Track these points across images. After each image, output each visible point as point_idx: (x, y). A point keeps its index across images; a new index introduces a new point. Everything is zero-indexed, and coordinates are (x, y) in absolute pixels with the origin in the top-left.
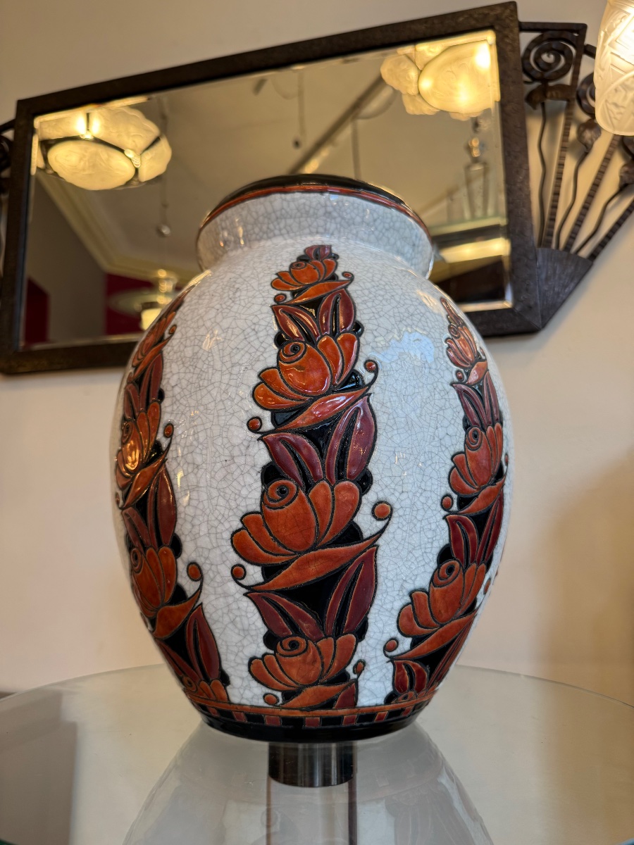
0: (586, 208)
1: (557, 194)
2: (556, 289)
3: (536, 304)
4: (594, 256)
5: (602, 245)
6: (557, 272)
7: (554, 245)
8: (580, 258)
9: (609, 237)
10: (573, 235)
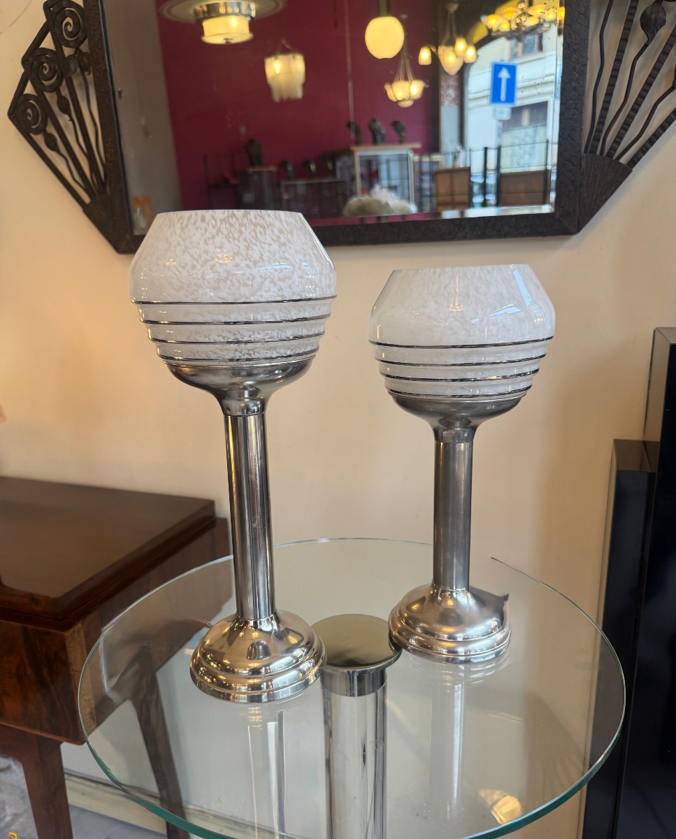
0: (635, 110)
1: (609, 94)
2: (594, 196)
3: (574, 210)
4: (634, 161)
5: (644, 150)
6: (598, 179)
7: (598, 152)
8: (620, 163)
9: (651, 141)
10: (618, 140)
